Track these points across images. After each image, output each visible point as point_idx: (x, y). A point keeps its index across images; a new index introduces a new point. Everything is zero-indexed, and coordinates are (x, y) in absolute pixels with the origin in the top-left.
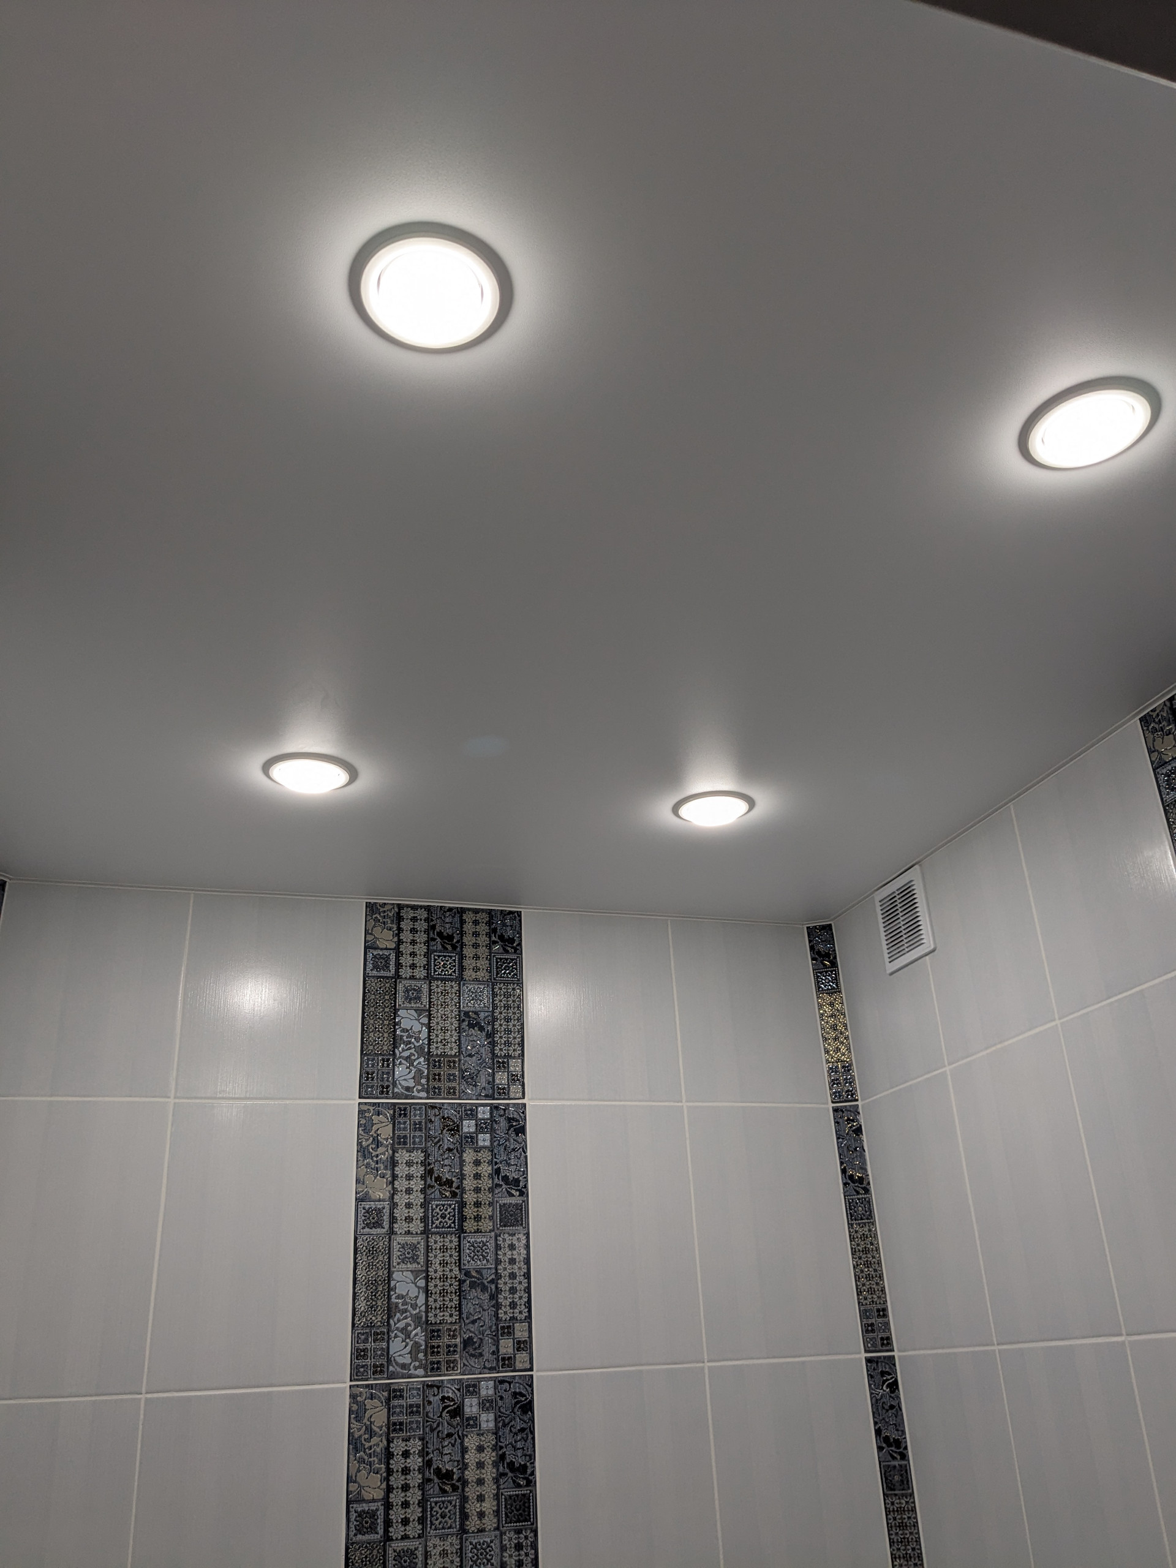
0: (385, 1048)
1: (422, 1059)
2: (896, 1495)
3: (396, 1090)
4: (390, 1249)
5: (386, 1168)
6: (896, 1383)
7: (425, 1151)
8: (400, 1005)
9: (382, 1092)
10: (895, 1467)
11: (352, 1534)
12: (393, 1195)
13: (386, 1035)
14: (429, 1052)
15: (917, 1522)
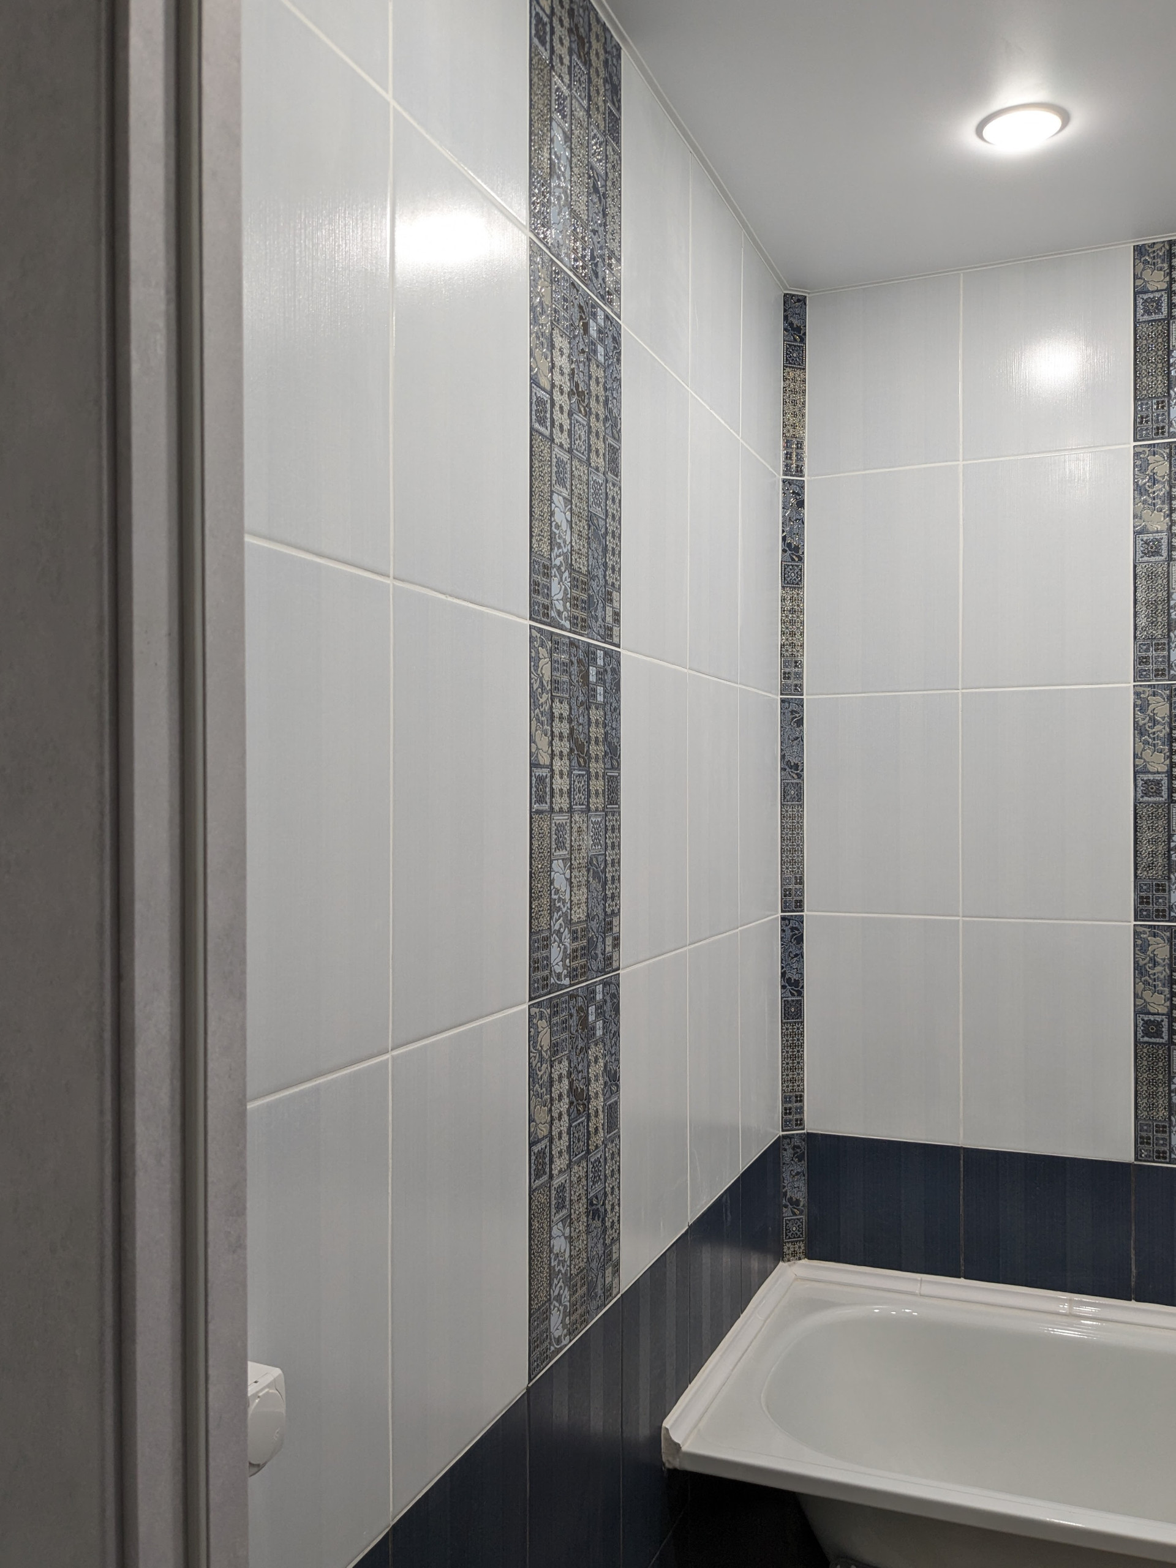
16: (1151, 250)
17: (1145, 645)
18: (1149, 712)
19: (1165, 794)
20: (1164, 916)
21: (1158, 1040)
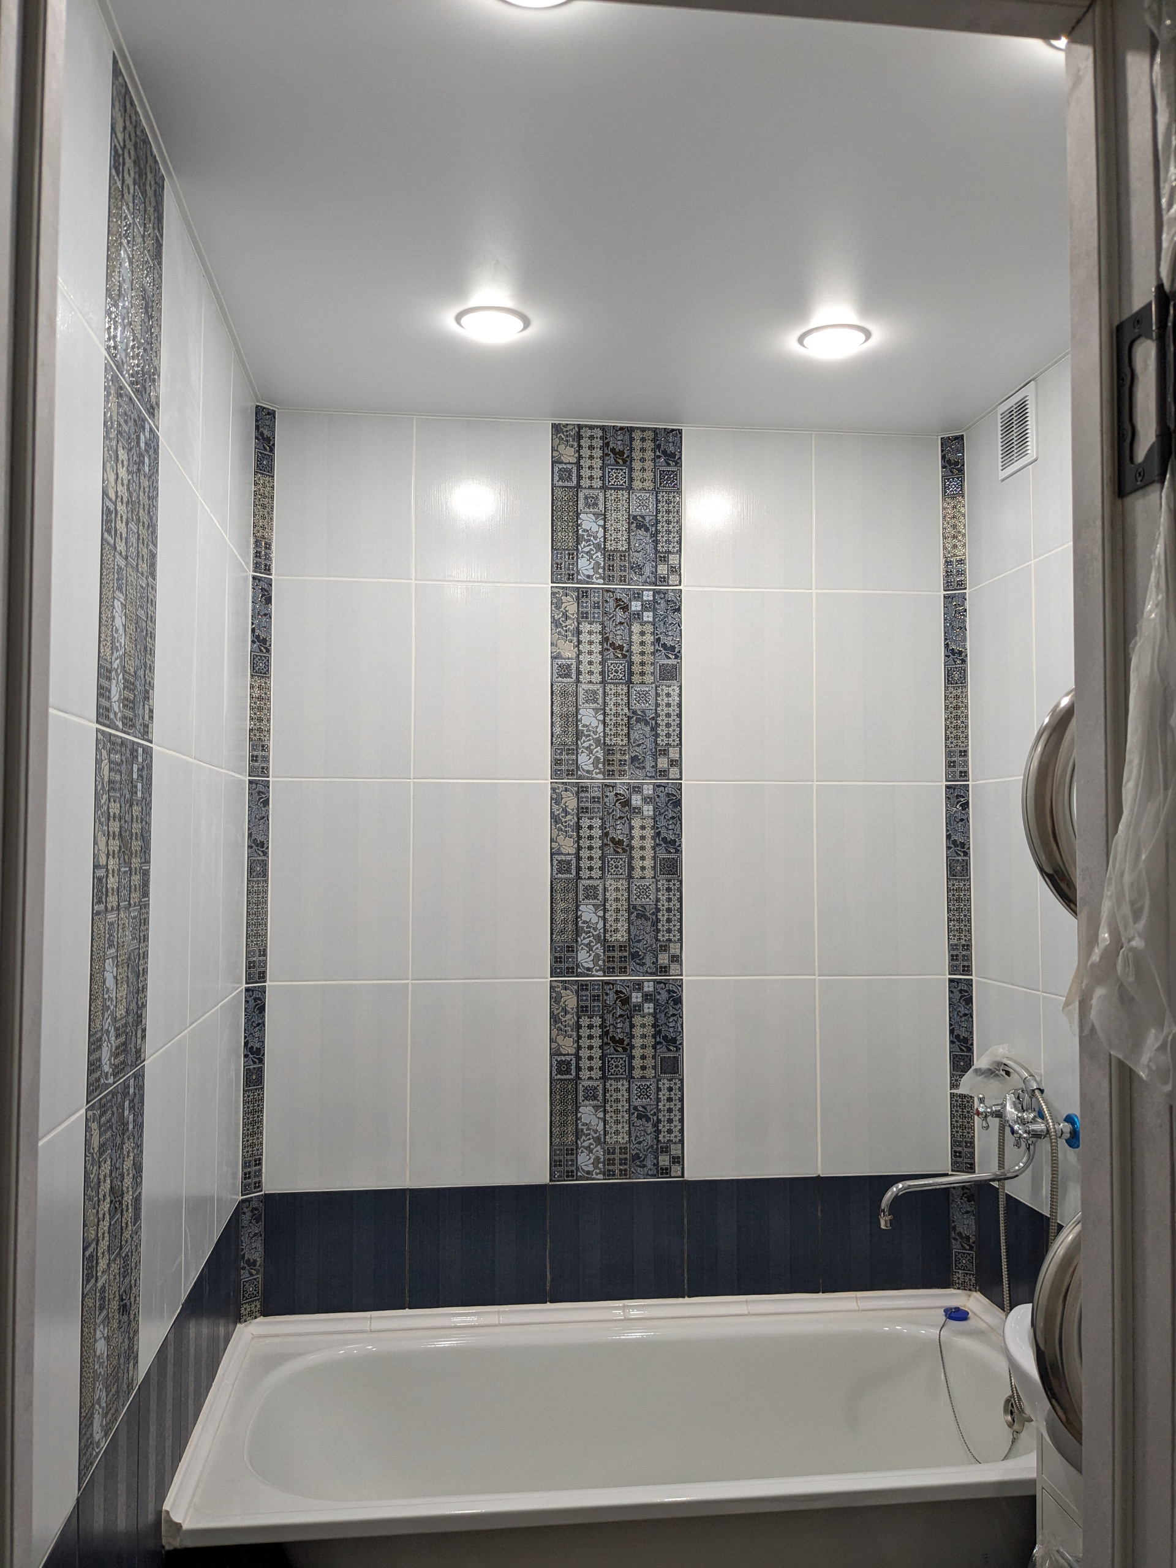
0: (570, 544)
1: (599, 554)
2: (956, 879)
3: (579, 577)
4: (577, 693)
5: (573, 635)
6: (967, 803)
7: (602, 624)
8: (581, 510)
9: (569, 579)
10: (958, 860)
11: (554, 873)
12: (579, 655)
13: (571, 534)
14: (605, 548)
15: (970, 898)
16: (565, 429)
17: (559, 749)
18: (562, 805)
19: (574, 872)
20: (573, 972)
21: (568, 1077)
